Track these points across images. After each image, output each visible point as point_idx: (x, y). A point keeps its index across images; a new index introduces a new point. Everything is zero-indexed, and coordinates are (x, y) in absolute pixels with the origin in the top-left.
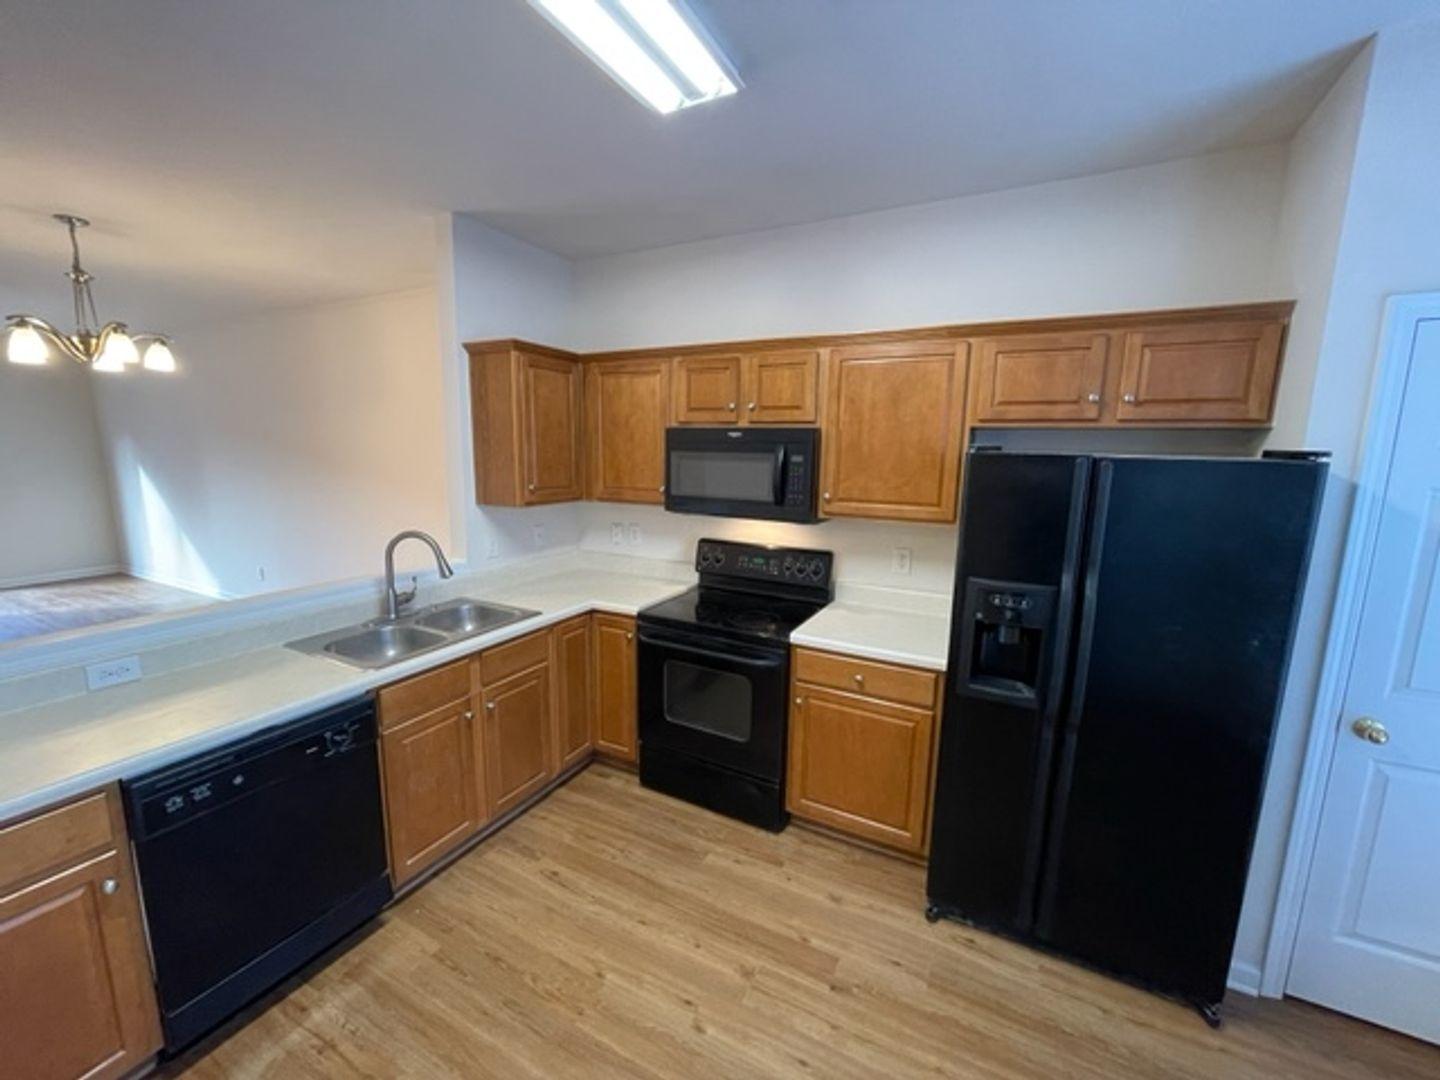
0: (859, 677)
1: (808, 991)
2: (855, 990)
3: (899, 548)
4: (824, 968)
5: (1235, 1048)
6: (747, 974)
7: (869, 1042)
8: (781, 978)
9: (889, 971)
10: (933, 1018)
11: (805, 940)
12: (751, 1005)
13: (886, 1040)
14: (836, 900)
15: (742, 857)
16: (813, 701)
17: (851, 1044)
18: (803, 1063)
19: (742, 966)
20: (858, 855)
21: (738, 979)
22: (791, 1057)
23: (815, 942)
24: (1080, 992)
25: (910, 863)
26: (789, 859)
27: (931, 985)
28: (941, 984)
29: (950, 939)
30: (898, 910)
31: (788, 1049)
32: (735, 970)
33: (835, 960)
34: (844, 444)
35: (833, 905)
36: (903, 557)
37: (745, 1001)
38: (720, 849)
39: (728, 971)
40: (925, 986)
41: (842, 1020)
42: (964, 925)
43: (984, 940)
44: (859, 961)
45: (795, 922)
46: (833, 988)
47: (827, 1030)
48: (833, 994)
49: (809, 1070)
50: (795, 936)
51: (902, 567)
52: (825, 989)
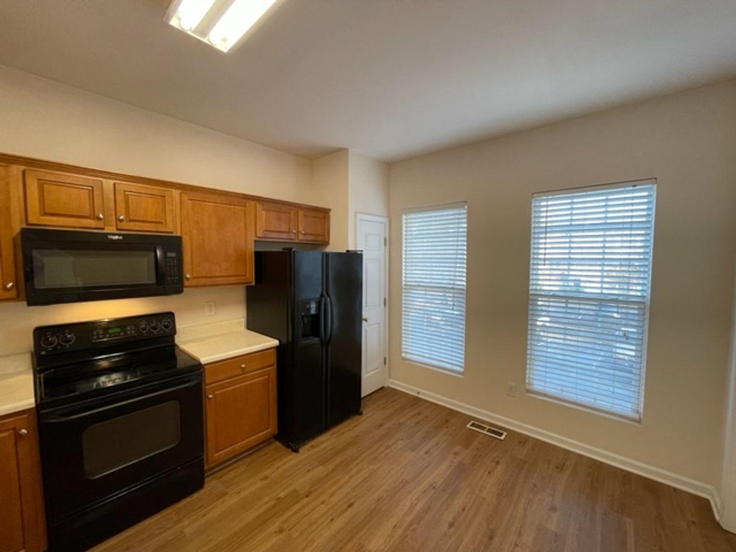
0: (243, 366)
1: (303, 507)
2: (312, 489)
3: (208, 302)
4: (295, 497)
5: (368, 415)
6: (281, 531)
7: (334, 493)
8: (292, 515)
9: (310, 475)
10: (333, 471)
11: (278, 499)
12: (297, 534)
13: (335, 488)
14: (266, 478)
15: (203, 512)
16: (217, 393)
17: (332, 499)
18: (332, 520)
19: (276, 532)
20: (248, 460)
21: (282, 536)
22: (328, 524)
23: (282, 495)
24: (342, 431)
25: (267, 445)
26: (227, 488)
27: (322, 465)
28: (323, 462)
29: (307, 451)
30: (285, 460)
31: (325, 524)
32: (276, 536)
33: (295, 491)
34: (194, 247)
35: (268, 481)
36: (210, 306)
37: (294, 536)
38: (186, 523)
39: (275, 539)
40: (321, 467)
41: (321, 499)
42: (305, 444)
43: (314, 442)
44: (301, 482)
45: (266, 499)
46: (307, 496)
47: (323, 506)
48: (310, 498)
49: (336, 518)
50: (272, 503)
51: (211, 312)
52: (306, 500)
